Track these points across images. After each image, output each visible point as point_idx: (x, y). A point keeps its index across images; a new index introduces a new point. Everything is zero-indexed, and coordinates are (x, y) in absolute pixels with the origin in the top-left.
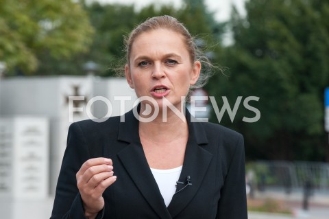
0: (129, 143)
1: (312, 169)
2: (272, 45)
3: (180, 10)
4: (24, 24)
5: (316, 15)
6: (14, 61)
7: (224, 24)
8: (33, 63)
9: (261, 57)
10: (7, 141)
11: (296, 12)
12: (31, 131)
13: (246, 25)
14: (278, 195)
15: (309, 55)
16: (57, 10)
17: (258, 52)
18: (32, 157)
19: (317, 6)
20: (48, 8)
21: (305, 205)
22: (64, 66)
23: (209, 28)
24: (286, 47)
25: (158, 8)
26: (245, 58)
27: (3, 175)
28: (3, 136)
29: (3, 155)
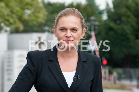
0: (53, 61)
2: (124, 19)
3: (85, 5)
6: (13, 27)
7: (103, 10)
8: (21, 27)
9: (119, 24)
10: (11, 60)
11: (134, 5)
12: (21, 56)
13: (113, 10)
14: (126, 82)
16: (31, 5)
17: (118, 22)
20: (27, 4)
22: (35, 29)
23: (97, 12)
24: (130, 20)
25: (75, 4)
26: (112, 24)
27: (9, 74)
28: (9, 58)
29: (9, 66)
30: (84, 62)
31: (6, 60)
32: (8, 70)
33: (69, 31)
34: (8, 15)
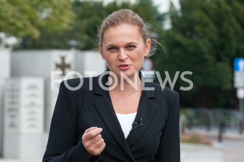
0: (101, 96)
1: (225, 114)
2: (198, 28)
3: (135, 5)
5: (228, 8)
7: (165, 14)
9: (190, 37)
10: (16, 93)
11: (214, 6)
12: (32, 87)
13: (180, 14)
14: (201, 132)
15: (223, 35)
17: (188, 33)
18: (33, 104)
21: (220, 139)
22: (55, 43)
23: (154, 17)
24: (207, 30)
26: (179, 37)
27: (13, 117)
28: (13, 90)
29: (13, 103)
30: (151, 98)
31: (8, 94)
32: (10, 110)
33: (122, 50)
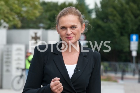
0: (57, 55)
1: (125, 65)
2: (110, 17)
3: (76, 4)
4: (16, 8)
5: (127, 6)
6: (12, 23)
7: (92, 10)
8: (19, 24)
9: (106, 22)
10: (9, 53)
11: (119, 5)
13: (101, 10)
14: (112, 75)
15: (124, 22)
17: (105, 20)
18: (19, 59)
19: (128, 3)
21: (122, 78)
22: (31, 25)
23: (86, 11)
24: (116, 18)
25: (67, 3)
26: (100, 22)
27: (8, 66)
28: (8, 51)
29: (8, 58)
30: (85, 56)
31: (5, 53)
32: (6, 62)
33: (69, 29)
34: (8, 13)
